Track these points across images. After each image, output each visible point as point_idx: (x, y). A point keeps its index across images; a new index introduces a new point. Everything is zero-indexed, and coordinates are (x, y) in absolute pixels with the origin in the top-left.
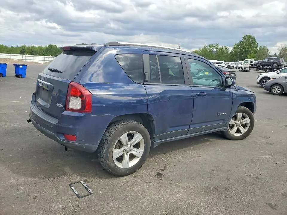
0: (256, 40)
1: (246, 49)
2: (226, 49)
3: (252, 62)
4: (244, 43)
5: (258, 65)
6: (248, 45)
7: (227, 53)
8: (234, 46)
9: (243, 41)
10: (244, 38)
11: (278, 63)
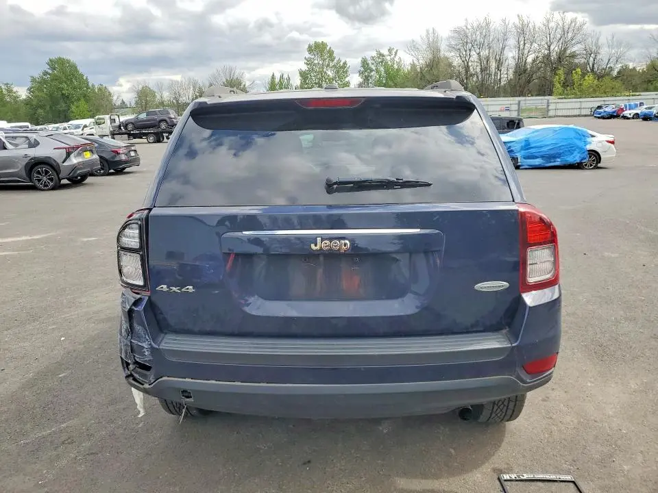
0: (81, 70)
1: (64, 92)
2: (10, 91)
3: (113, 121)
4: (55, 78)
5: (130, 127)
6: (66, 83)
7: (16, 102)
8: (30, 85)
9: (50, 71)
10: (52, 64)
11: (168, 120)
